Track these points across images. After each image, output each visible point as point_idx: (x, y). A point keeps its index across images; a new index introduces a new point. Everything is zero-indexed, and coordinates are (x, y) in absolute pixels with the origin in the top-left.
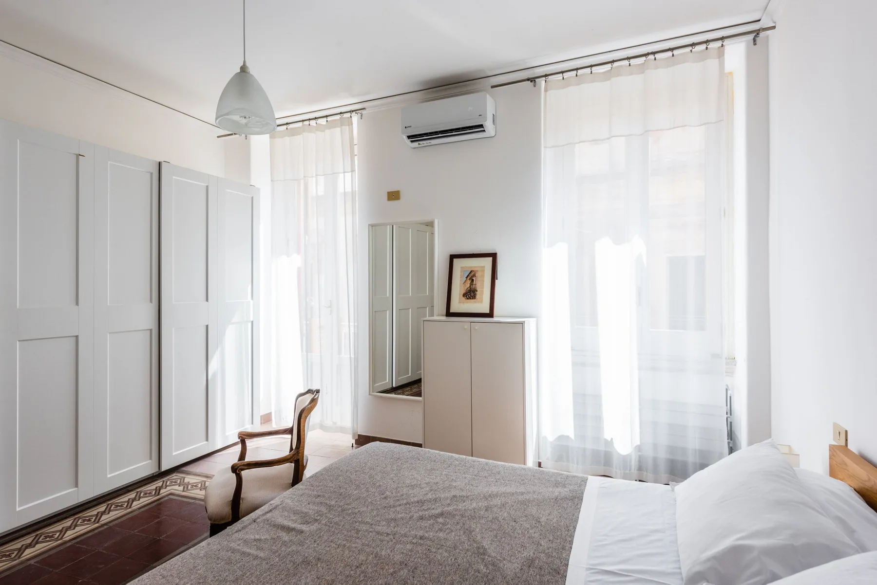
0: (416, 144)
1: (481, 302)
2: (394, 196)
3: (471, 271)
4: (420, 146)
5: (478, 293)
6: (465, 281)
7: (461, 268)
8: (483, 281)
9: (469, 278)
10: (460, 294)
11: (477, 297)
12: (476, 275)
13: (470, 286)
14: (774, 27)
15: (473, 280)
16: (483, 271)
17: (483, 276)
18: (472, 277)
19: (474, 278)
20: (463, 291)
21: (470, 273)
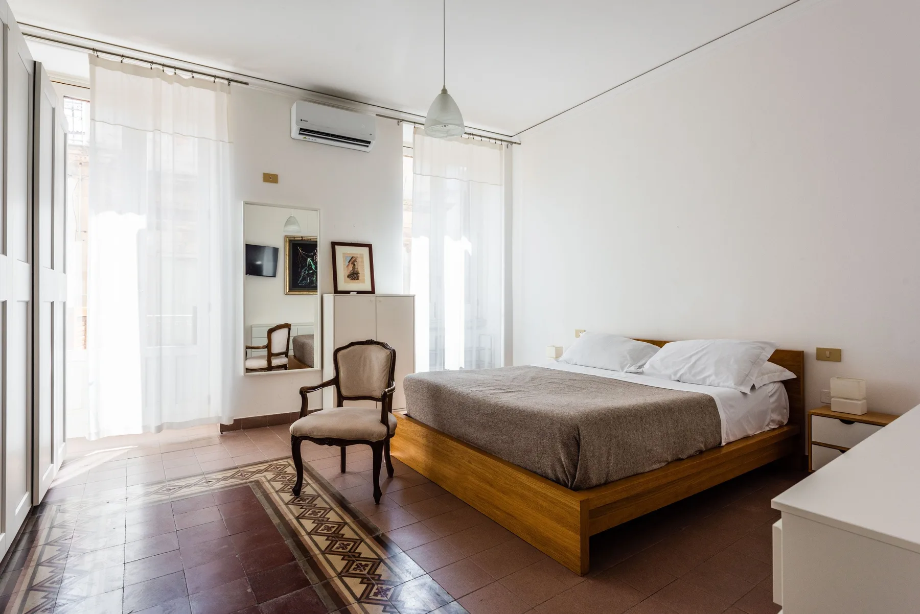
0: (302, 137)
1: (364, 282)
2: (271, 178)
3: (352, 257)
4: (305, 139)
5: (360, 275)
6: (348, 265)
7: (343, 254)
8: (363, 266)
9: (351, 263)
10: (344, 276)
11: (360, 278)
12: (357, 261)
13: (353, 270)
14: (520, 144)
15: (354, 265)
16: (362, 258)
17: (362, 262)
18: (353, 262)
19: (355, 263)
20: (348, 274)
21: (351, 259)
